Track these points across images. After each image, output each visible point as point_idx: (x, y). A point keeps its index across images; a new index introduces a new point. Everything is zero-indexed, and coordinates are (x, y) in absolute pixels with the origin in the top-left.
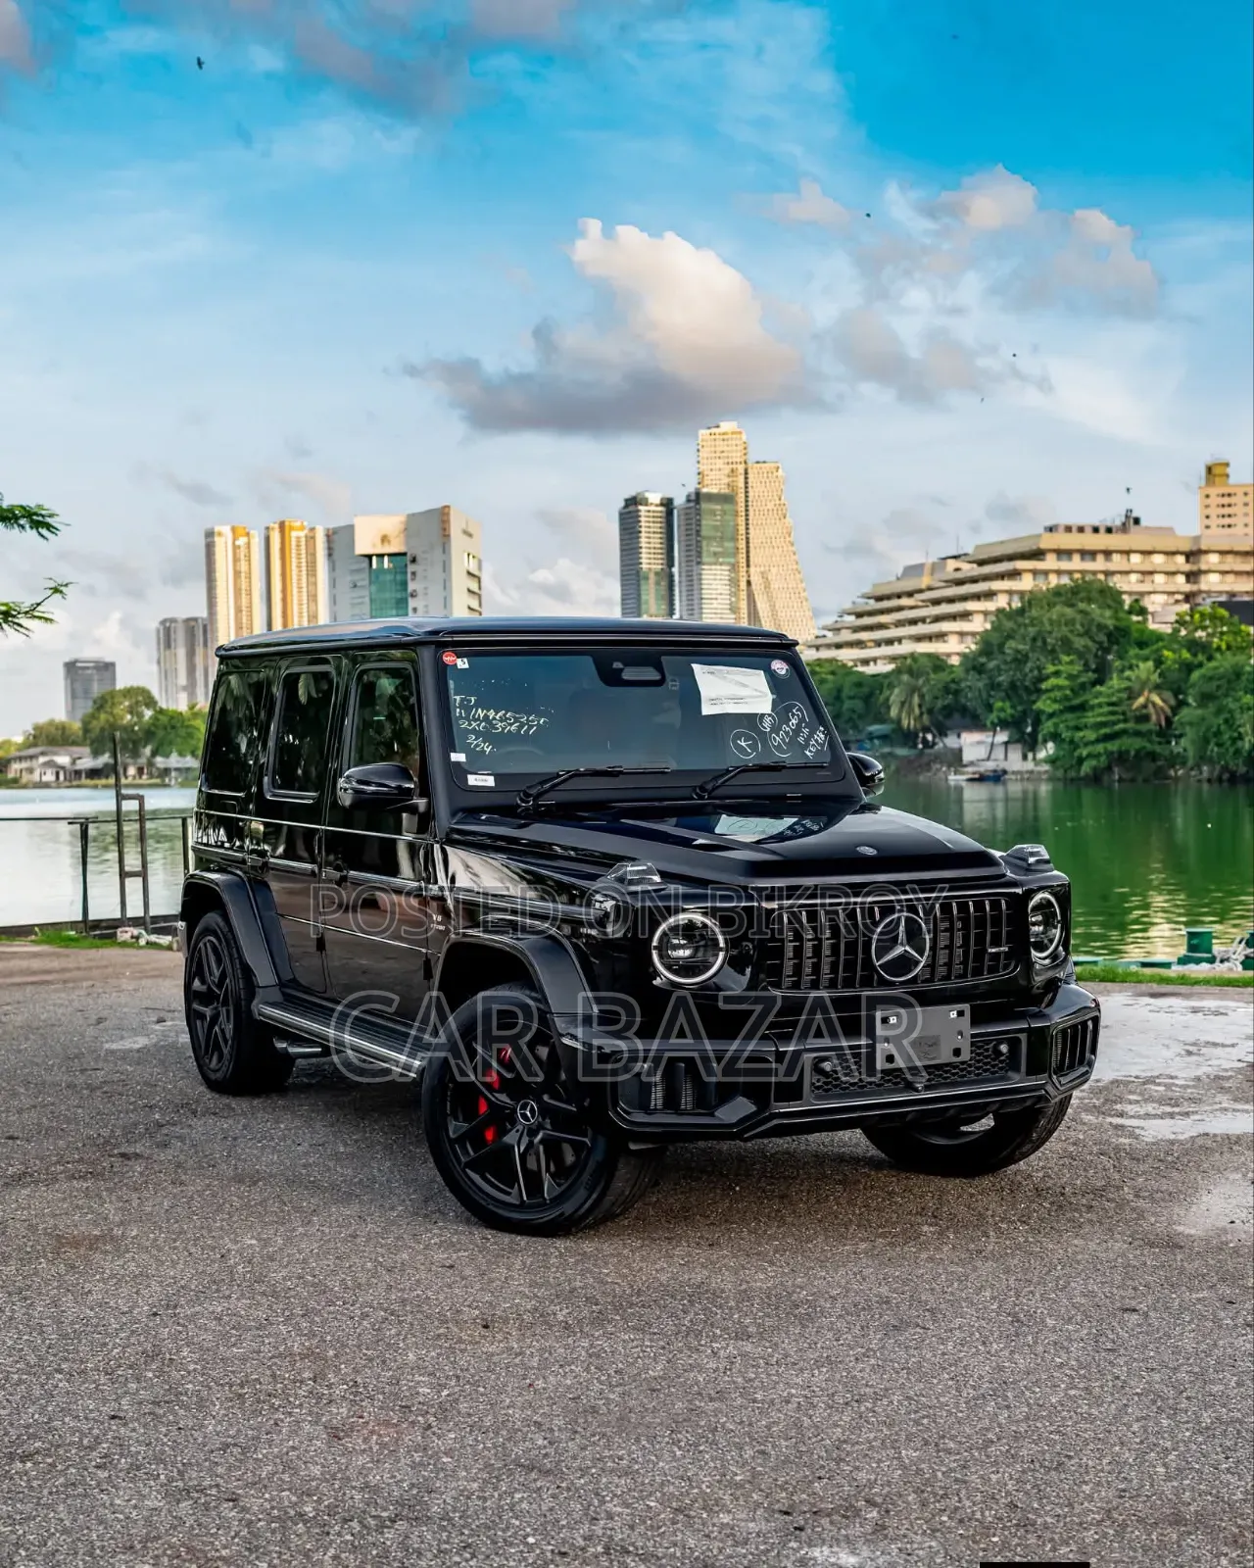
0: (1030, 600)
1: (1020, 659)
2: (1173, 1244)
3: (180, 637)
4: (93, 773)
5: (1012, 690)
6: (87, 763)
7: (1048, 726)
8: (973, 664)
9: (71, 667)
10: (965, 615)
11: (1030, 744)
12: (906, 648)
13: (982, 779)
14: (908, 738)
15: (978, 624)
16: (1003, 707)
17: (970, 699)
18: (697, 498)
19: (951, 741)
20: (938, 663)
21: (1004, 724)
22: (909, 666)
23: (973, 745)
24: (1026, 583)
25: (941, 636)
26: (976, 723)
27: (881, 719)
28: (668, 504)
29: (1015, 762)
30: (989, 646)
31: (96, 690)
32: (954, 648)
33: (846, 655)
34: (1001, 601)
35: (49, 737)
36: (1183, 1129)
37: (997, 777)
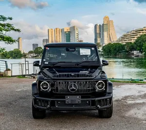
0: (141, 36)
1: (140, 42)
2: (124, 117)
3: (45, 41)
4: (35, 56)
5: (139, 46)
6: (35, 55)
7: (144, 50)
8: (135, 43)
9: (33, 45)
10: (134, 37)
11: (142, 52)
12: (127, 41)
13: (136, 56)
14: (127, 52)
15: (136, 38)
16: (138, 48)
17: (135, 47)
18: (103, 24)
19: (132, 52)
20: (131, 43)
21: (139, 50)
22: (127, 43)
23: (135, 52)
24: (141, 34)
25: (131, 40)
26: (136, 50)
27: (124, 49)
28: (100, 25)
29: (140, 54)
30: (137, 41)
31: (36, 47)
32: (133, 41)
33: (120, 42)
34: (138, 36)
35: (30, 52)
36: (133, 102)
37: (138, 56)
